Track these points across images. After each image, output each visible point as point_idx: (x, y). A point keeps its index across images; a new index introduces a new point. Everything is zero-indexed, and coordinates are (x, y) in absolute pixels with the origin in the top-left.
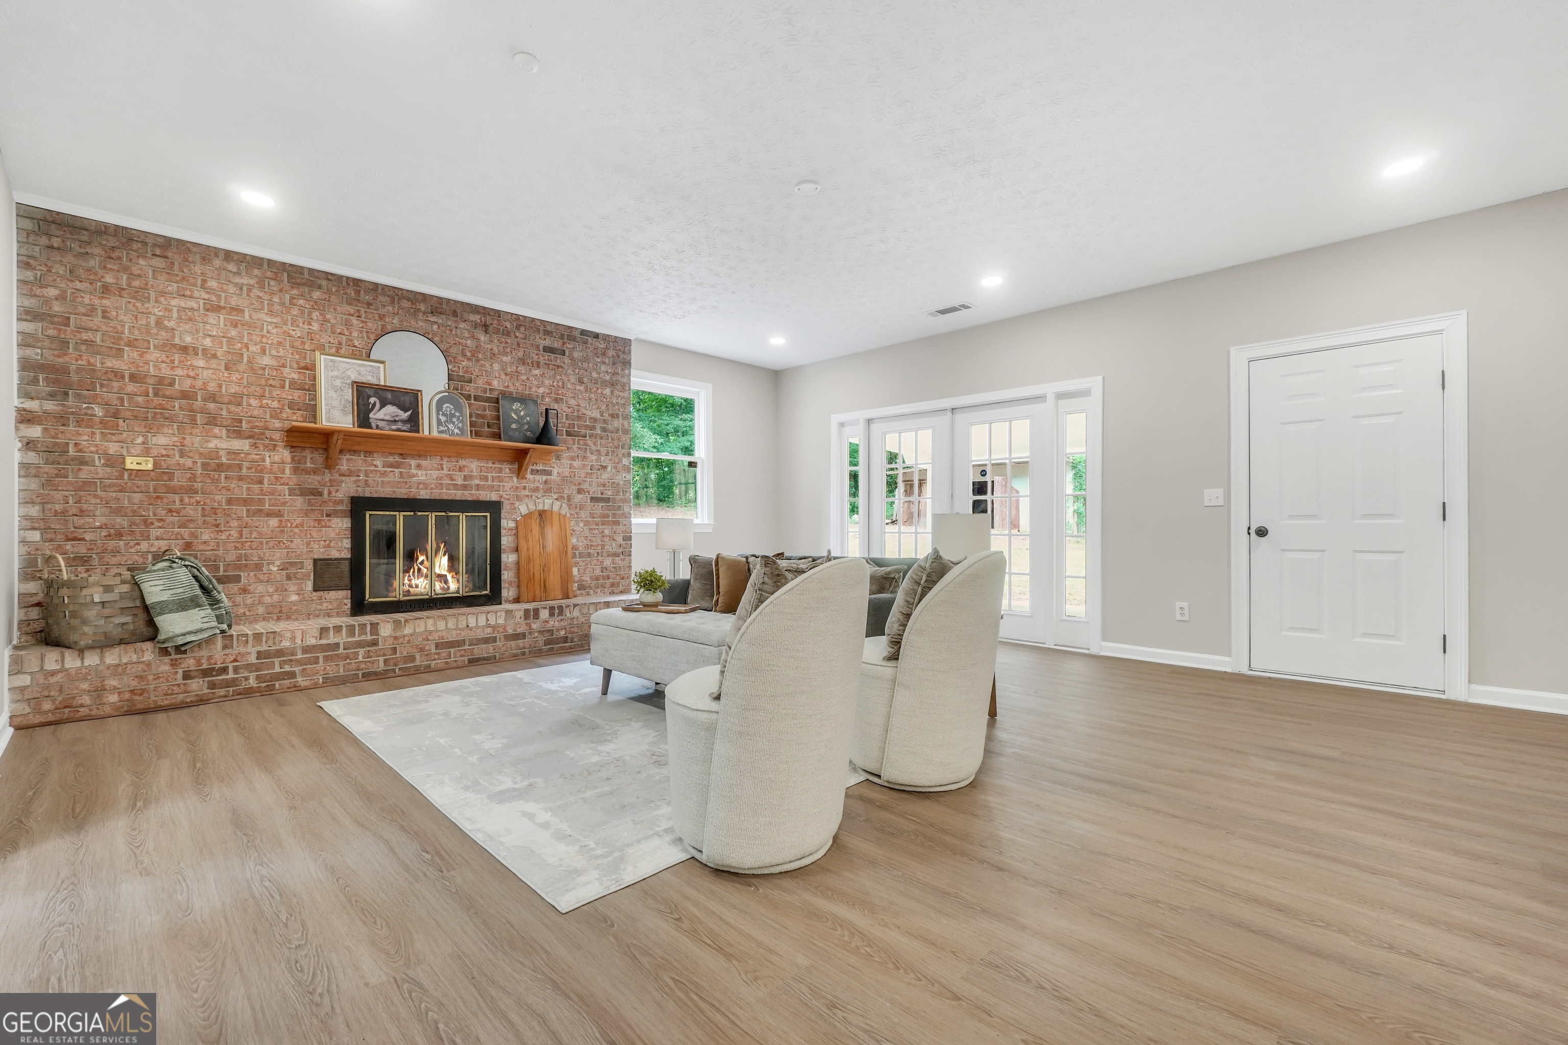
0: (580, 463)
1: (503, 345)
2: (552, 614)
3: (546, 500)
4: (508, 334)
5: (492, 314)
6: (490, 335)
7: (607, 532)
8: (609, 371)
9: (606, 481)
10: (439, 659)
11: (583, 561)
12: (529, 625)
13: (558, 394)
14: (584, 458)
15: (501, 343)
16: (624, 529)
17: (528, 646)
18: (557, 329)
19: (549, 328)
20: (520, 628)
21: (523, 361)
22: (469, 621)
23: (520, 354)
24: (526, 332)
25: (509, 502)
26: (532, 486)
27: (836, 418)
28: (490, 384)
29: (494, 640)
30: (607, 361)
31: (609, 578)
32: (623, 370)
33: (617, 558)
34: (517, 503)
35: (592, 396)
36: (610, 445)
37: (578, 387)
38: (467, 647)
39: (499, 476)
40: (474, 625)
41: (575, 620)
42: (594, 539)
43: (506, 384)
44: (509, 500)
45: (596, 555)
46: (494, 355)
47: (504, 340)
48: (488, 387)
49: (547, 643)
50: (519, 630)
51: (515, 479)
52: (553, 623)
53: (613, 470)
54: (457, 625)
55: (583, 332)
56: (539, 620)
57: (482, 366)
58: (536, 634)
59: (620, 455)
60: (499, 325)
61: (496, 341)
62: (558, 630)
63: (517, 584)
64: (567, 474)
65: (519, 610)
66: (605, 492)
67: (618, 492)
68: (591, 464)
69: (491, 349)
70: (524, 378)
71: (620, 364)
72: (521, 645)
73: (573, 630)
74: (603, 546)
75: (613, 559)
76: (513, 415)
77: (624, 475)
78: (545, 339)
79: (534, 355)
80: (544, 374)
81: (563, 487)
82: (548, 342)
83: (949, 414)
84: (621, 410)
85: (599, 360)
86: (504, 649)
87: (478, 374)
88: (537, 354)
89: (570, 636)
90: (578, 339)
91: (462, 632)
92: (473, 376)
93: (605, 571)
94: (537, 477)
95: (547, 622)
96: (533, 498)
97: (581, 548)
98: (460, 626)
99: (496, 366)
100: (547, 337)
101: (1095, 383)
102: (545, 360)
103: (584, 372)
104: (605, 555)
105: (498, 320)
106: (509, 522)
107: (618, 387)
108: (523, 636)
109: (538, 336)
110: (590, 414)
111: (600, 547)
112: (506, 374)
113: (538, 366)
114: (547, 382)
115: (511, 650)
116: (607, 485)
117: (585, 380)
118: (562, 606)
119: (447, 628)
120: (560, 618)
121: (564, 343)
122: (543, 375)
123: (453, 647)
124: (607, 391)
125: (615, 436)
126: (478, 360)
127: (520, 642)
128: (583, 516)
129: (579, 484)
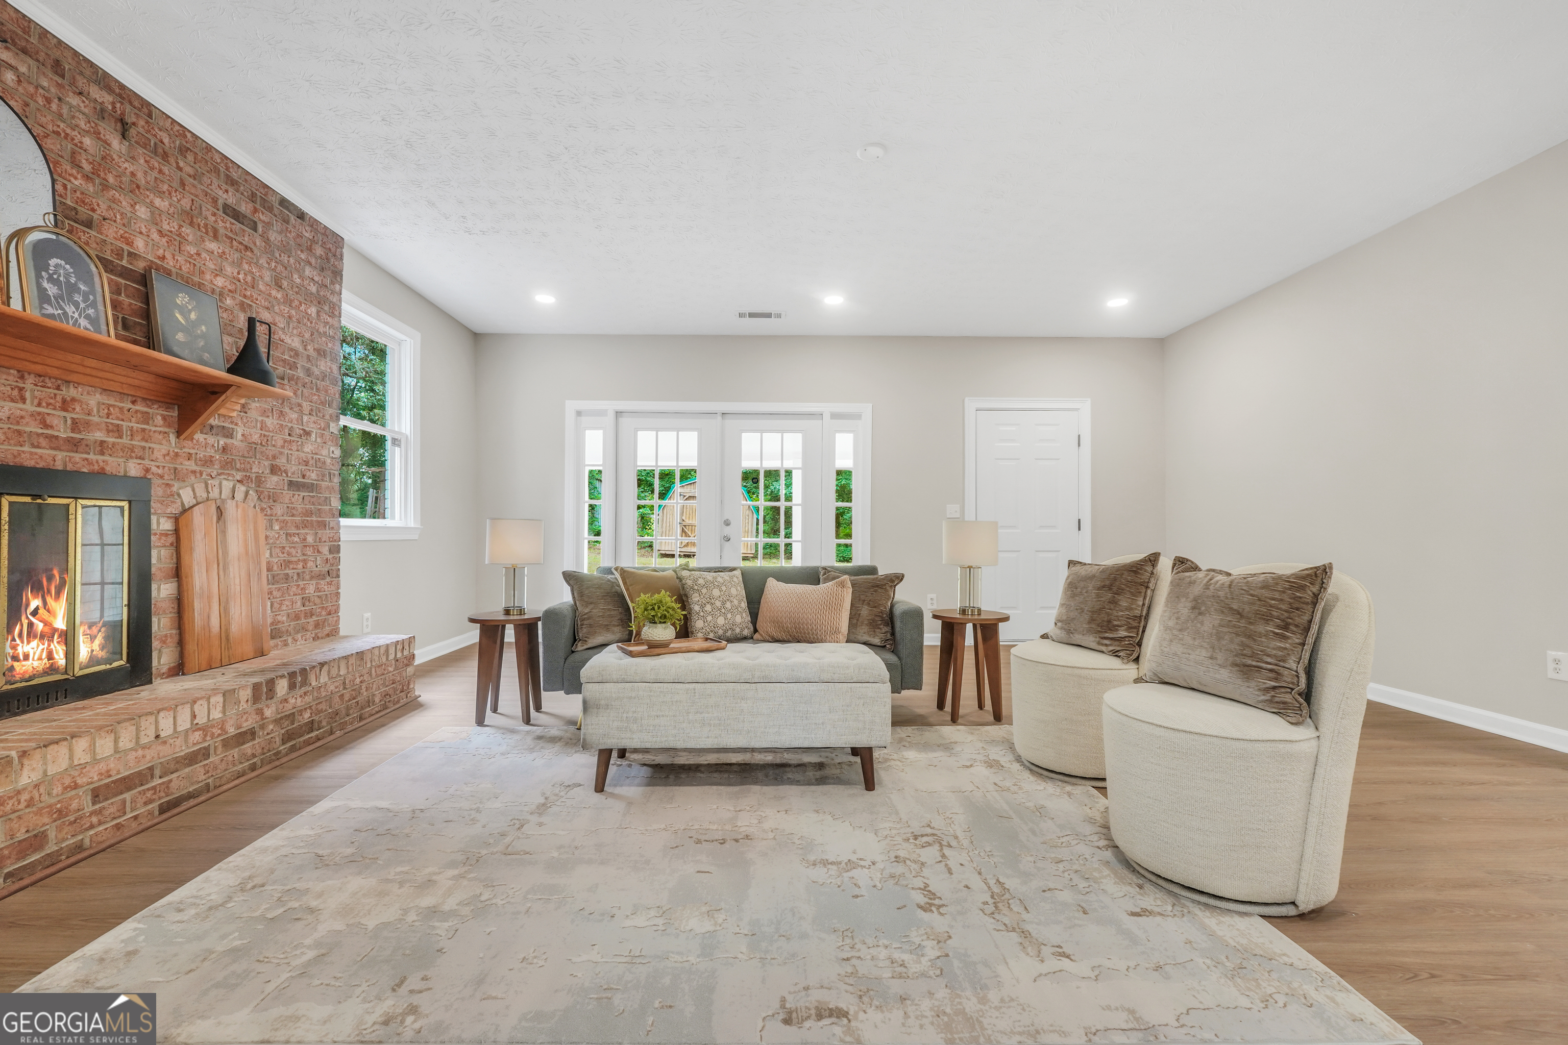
0: (275, 422)
1: (155, 174)
2: (292, 686)
3: (225, 483)
4: (165, 156)
5: (136, 104)
6: (130, 145)
7: (310, 539)
8: (316, 279)
9: (310, 456)
10: (100, 823)
11: (279, 589)
12: (260, 712)
13: (245, 296)
14: (282, 414)
15: (152, 169)
16: (332, 535)
17: (260, 751)
18: (246, 180)
19: (235, 175)
20: (247, 720)
21: (189, 217)
22: (161, 726)
23: (186, 203)
24: (197, 166)
25: (160, 481)
26: (201, 455)
27: (571, 406)
28: (130, 243)
29: (205, 753)
30: (313, 261)
31: (312, 615)
32: (332, 283)
33: (322, 582)
34: (176, 486)
35: (293, 312)
36: (316, 397)
37: (274, 293)
38: (157, 781)
39: (144, 430)
40: (171, 731)
41: (322, 690)
42: (293, 551)
43: (160, 252)
44: (162, 477)
45: (295, 577)
46: (138, 187)
47: (156, 165)
48: (126, 247)
49: (288, 737)
50: (245, 725)
51: (172, 438)
52: (294, 701)
53: (319, 440)
54: (138, 738)
55: (284, 202)
56: (275, 700)
57: (113, 200)
58: (271, 727)
59: (327, 417)
60: (148, 132)
61: (142, 161)
62: (301, 712)
63: (176, 639)
64: (256, 438)
65: (243, 687)
66: (308, 474)
67: (323, 476)
68: (290, 425)
69: (133, 174)
70: (193, 250)
71: (329, 273)
72: (249, 752)
73: (320, 707)
74: (305, 562)
75: (317, 584)
76: (178, 315)
77: (332, 449)
78: (227, 191)
79: (209, 214)
80: (224, 253)
81: (251, 460)
82: (231, 198)
83: (719, 418)
84: (330, 345)
85: (303, 256)
86: (223, 766)
87: (105, 214)
88: (214, 215)
89: (316, 718)
90: (276, 211)
91: (147, 752)
92: (95, 216)
93: (307, 603)
94: (211, 440)
95: (286, 700)
96: (204, 476)
97: (275, 568)
98: (144, 740)
99: (142, 212)
100: (231, 189)
101: (866, 409)
102: (226, 228)
103: (283, 269)
104: (307, 577)
105: (147, 122)
106: (162, 520)
107: (326, 308)
108: (251, 734)
109: (216, 182)
110: (289, 341)
111: (301, 564)
112: (161, 233)
113: (216, 237)
114: (229, 270)
115: (234, 765)
116: (311, 463)
117: (285, 284)
118: (306, 669)
119: (116, 751)
120: (304, 689)
121: (255, 210)
122: (222, 255)
123: (129, 789)
124: (313, 311)
125: (321, 384)
126: (105, 187)
127: (248, 748)
128: (279, 513)
129: (274, 457)
